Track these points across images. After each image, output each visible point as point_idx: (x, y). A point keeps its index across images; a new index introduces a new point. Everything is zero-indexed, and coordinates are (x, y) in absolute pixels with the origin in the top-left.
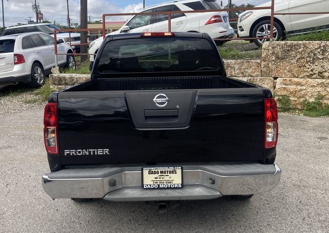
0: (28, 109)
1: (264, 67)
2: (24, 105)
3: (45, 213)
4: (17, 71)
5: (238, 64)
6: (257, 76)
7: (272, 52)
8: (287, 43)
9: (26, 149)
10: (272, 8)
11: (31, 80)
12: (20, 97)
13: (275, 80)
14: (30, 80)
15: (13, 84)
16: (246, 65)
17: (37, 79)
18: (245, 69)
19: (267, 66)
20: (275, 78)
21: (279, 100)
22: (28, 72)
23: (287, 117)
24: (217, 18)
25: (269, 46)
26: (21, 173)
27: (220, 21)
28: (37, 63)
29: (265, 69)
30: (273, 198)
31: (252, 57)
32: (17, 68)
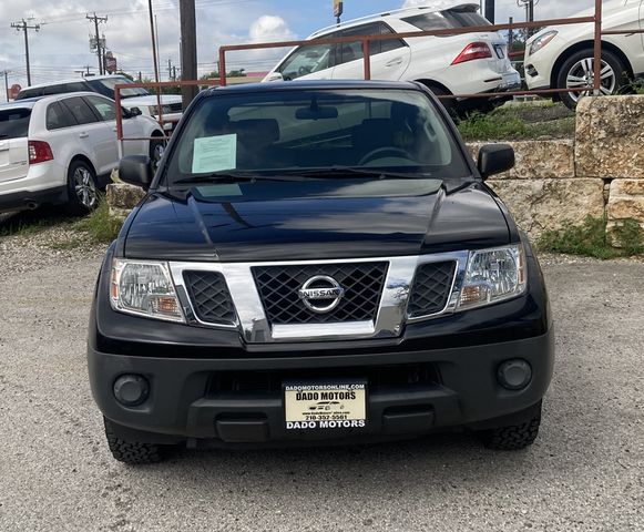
0: (57, 262)
1: (581, 155)
2: (50, 253)
3: (47, 477)
4: (36, 178)
5: (523, 149)
6: (566, 176)
7: (597, 120)
8: (633, 98)
9: (35, 344)
10: (597, 19)
11: (67, 199)
12: (43, 236)
13: (607, 185)
14: (64, 197)
15: (27, 207)
16: (540, 151)
17: (82, 196)
18: (539, 161)
19: (587, 153)
20: (608, 180)
21: (616, 230)
22: (60, 180)
23: (633, 267)
24: (478, 49)
25: (590, 107)
26: (13, 394)
27: (487, 55)
28: (80, 161)
29: (582, 160)
30: (567, 442)
31: (554, 134)
32: (36, 171)
